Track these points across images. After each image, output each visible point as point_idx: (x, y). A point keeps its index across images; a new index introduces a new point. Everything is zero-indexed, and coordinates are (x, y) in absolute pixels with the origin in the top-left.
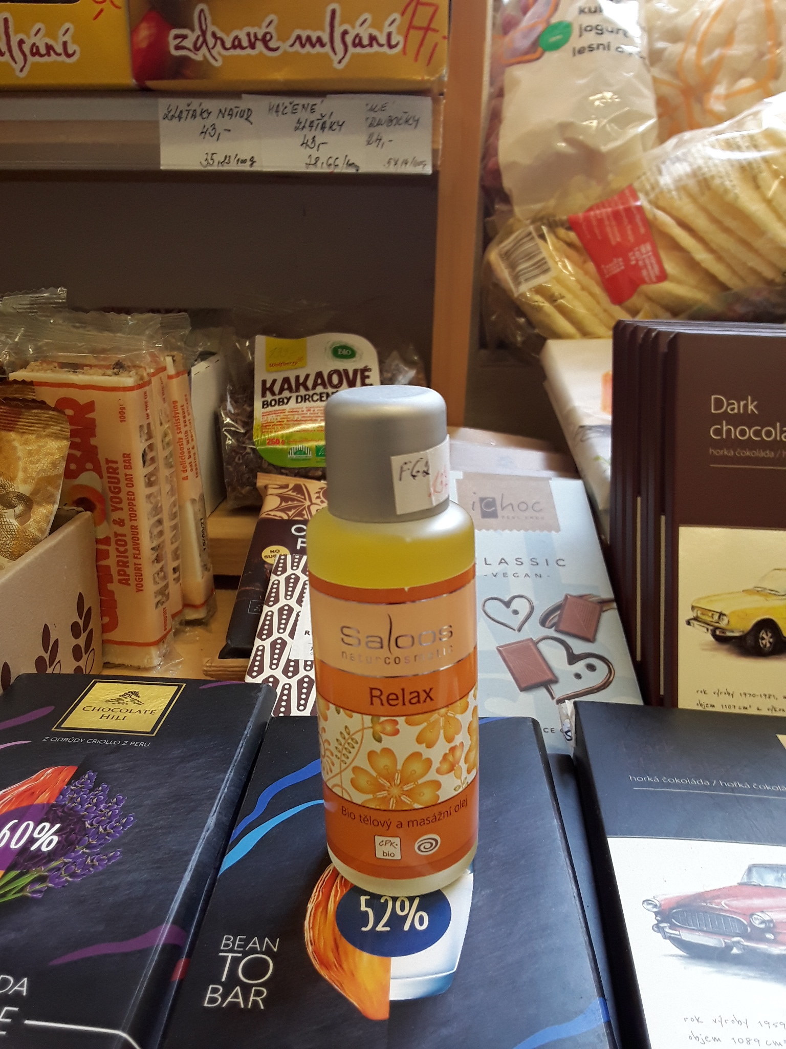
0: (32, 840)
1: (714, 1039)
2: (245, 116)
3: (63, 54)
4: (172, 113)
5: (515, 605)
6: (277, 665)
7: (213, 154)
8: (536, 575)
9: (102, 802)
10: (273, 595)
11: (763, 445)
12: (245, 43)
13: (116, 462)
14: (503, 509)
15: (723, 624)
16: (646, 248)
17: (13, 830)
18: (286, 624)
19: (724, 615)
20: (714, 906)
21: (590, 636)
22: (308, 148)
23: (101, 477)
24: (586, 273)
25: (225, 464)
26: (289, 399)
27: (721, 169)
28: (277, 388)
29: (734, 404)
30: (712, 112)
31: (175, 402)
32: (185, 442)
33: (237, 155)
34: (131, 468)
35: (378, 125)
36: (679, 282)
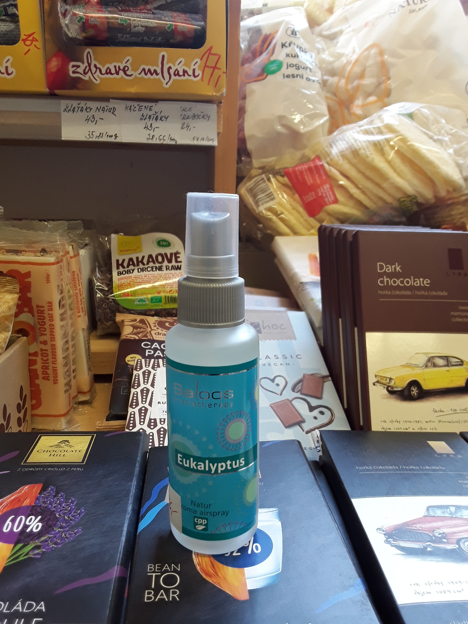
0: (26, 526)
1: (428, 593)
2: (112, 111)
3: (5, 73)
4: (69, 108)
5: (277, 380)
6: (144, 422)
7: (92, 132)
8: (286, 364)
9: (63, 502)
10: (136, 382)
11: (405, 288)
12: (113, 71)
13: (43, 307)
14: (264, 328)
15: (392, 384)
16: (327, 186)
17: (13, 521)
18: (146, 399)
19: (392, 379)
20: (413, 528)
21: (319, 396)
22: (148, 130)
23: (33, 316)
24: (295, 200)
25: (96, 308)
26: (133, 270)
27: (364, 145)
28: (125, 264)
29: (389, 267)
30: (355, 114)
31: (74, 272)
32: (79, 295)
33: (107, 133)
34: (52, 310)
35: (187, 118)
36: (345, 205)
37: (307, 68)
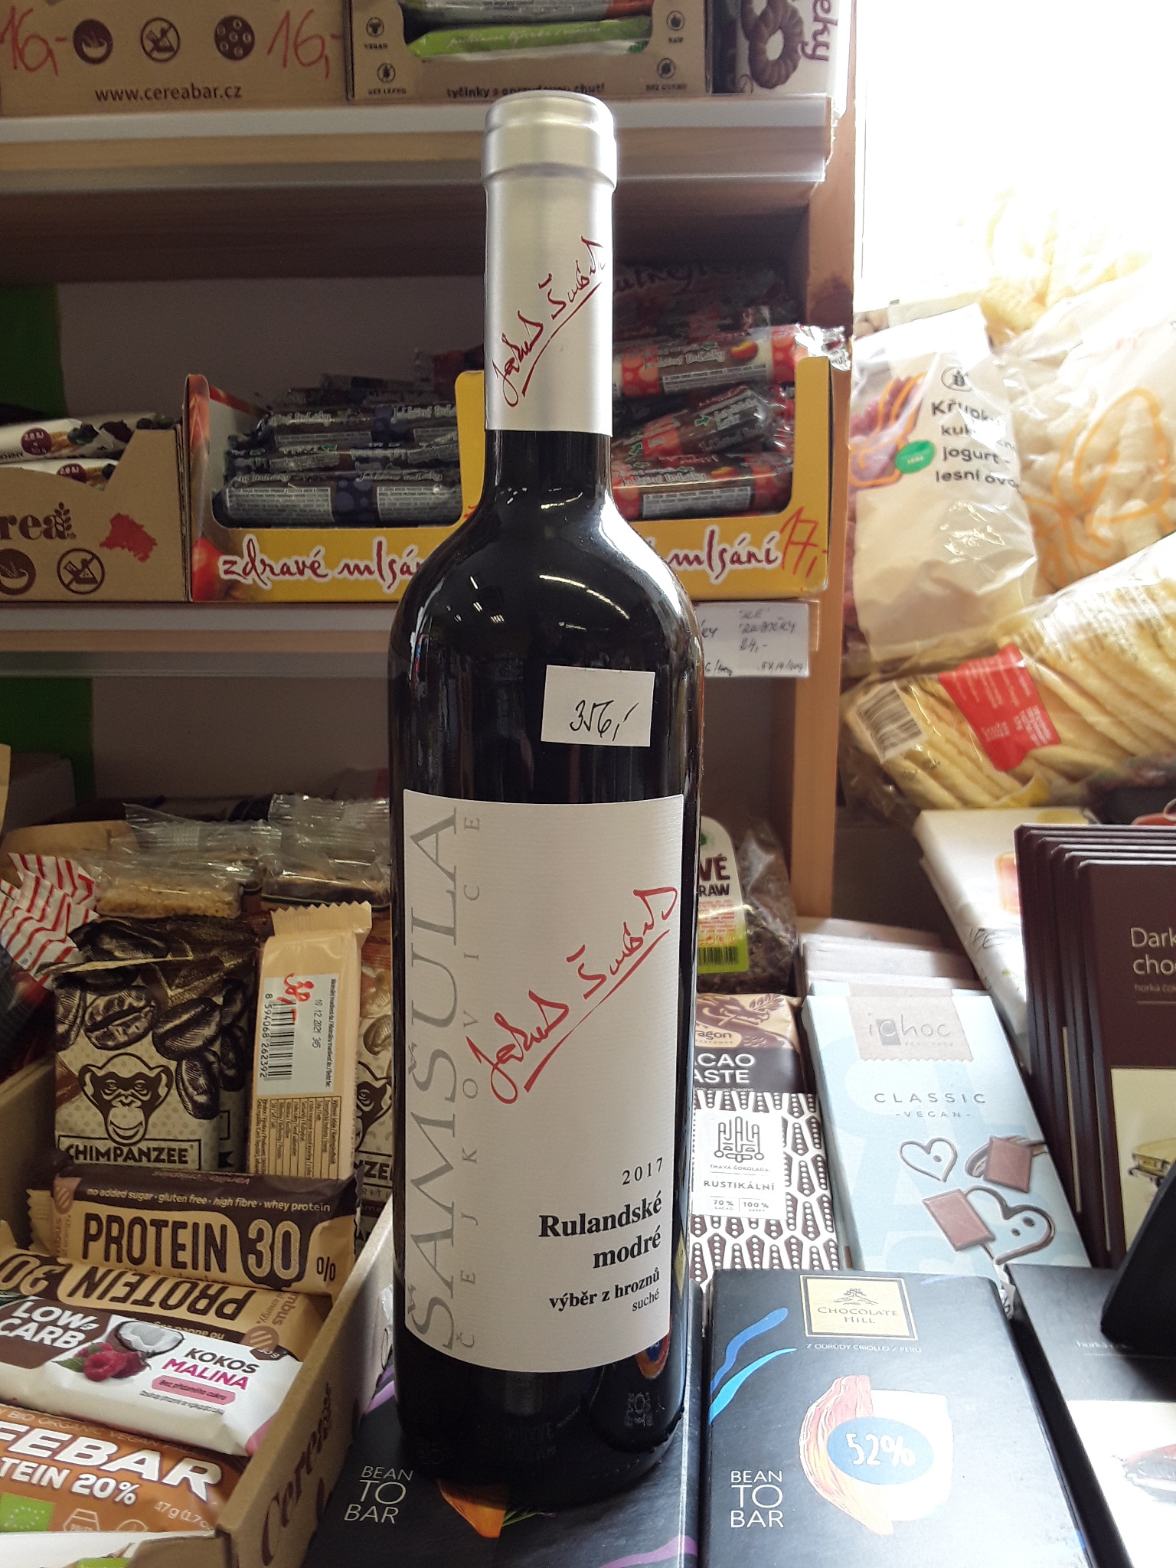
5: (937, 1149)
8: (954, 1114)
14: (905, 1034)
16: (1034, 713)
19: (1167, 1162)
21: (1023, 1186)
24: (963, 734)
27: (1115, 626)
29: (1155, 937)
30: (1095, 540)
35: (751, 631)
36: (1075, 746)
37: (987, 455)
